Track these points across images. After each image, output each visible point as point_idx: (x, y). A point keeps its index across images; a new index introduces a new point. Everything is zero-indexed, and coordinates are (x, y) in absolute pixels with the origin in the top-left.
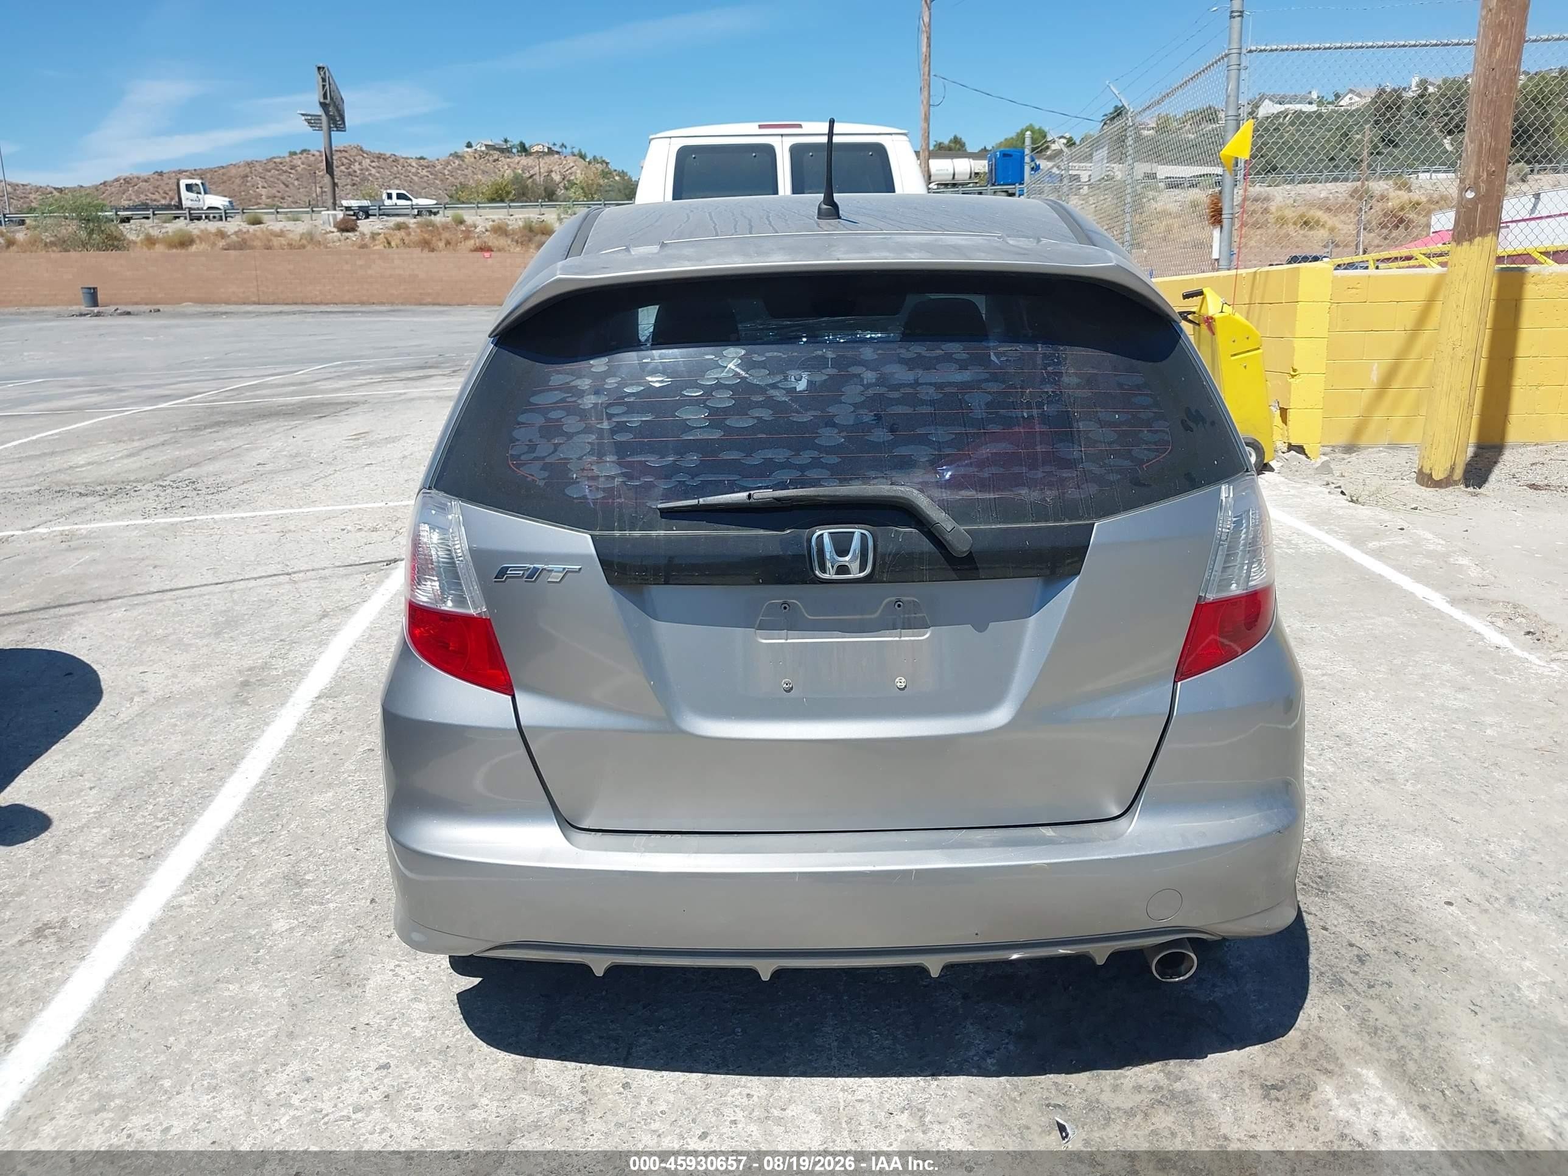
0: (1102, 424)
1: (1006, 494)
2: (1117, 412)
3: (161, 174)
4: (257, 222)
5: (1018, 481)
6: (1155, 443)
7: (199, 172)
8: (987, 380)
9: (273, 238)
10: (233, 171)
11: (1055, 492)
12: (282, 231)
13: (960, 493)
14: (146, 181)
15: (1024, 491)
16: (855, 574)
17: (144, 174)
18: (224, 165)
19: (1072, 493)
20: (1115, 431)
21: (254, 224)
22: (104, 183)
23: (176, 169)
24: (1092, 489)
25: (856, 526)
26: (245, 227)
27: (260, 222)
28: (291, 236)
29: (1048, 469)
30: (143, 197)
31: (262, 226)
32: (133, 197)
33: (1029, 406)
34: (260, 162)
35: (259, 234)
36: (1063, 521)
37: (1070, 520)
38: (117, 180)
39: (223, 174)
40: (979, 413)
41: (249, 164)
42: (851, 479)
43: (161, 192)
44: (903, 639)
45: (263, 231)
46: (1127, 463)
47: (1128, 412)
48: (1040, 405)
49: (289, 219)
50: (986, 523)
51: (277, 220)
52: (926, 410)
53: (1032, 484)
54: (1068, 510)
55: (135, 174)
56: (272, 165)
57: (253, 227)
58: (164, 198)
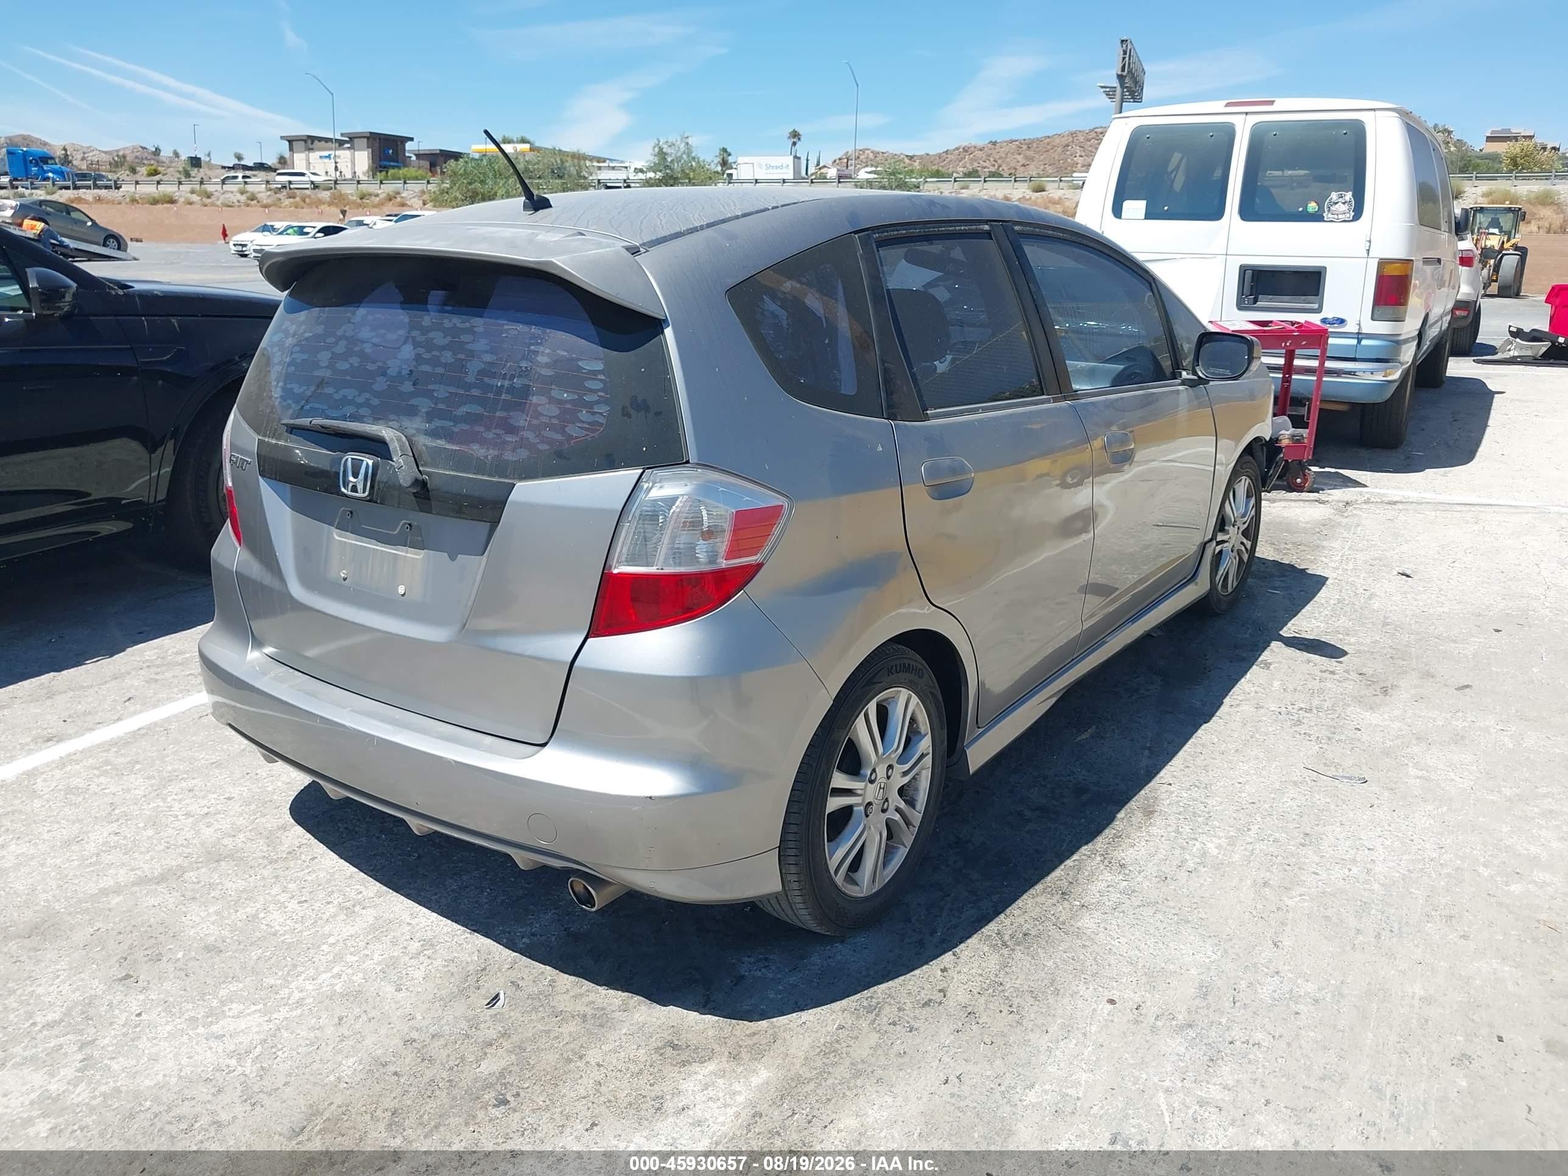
0: (552, 400)
1: (464, 448)
2: (566, 392)
3: (994, 143)
4: (1040, 189)
5: (475, 438)
6: (589, 423)
7: (1027, 142)
8: (487, 352)
9: (1050, 205)
10: (1058, 141)
11: (496, 453)
12: (1060, 198)
13: (438, 441)
14: (981, 150)
15: (475, 447)
16: (360, 495)
17: (980, 143)
18: (1051, 135)
19: (508, 456)
20: (560, 408)
21: (1037, 191)
22: (947, 152)
23: (1008, 139)
24: (523, 454)
25: (367, 456)
26: (1029, 194)
27: (1043, 190)
28: (1067, 204)
29: (498, 431)
30: (976, 164)
31: (1044, 193)
32: (968, 165)
33: (504, 377)
34: (1083, 132)
35: (1040, 201)
36: (494, 477)
37: (499, 477)
38: (957, 149)
39: (1048, 144)
40: (470, 378)
41: (1073, 134)
42: (380, 419)
43: (992, 159)
44: (408, 555)
45: (1043, 197)
46: (559, 437)
47: (575, 393)
48: (512, 377)
49: (1070, 188)
50: (445, 469)
51: (1059, 188)
52: (440, 370)
53: (482, 442)
54: (500, 468)
55: (973, 143)
56: (1093, 135)
57: (1036, 194)
58: (994, 165)
